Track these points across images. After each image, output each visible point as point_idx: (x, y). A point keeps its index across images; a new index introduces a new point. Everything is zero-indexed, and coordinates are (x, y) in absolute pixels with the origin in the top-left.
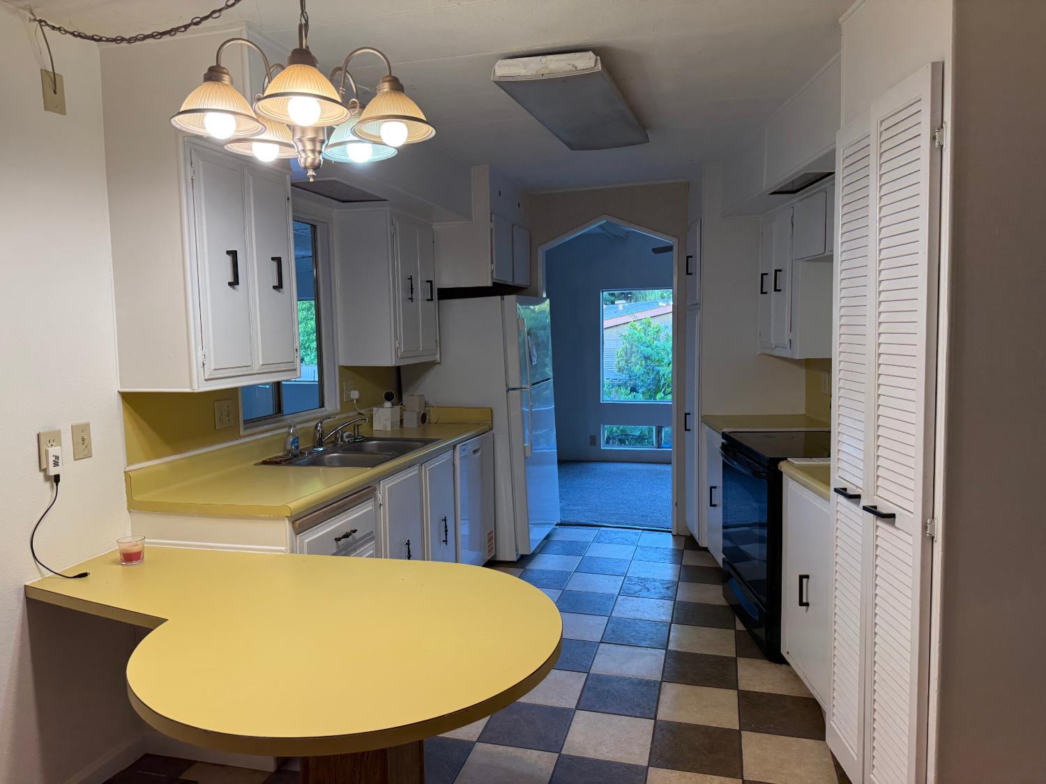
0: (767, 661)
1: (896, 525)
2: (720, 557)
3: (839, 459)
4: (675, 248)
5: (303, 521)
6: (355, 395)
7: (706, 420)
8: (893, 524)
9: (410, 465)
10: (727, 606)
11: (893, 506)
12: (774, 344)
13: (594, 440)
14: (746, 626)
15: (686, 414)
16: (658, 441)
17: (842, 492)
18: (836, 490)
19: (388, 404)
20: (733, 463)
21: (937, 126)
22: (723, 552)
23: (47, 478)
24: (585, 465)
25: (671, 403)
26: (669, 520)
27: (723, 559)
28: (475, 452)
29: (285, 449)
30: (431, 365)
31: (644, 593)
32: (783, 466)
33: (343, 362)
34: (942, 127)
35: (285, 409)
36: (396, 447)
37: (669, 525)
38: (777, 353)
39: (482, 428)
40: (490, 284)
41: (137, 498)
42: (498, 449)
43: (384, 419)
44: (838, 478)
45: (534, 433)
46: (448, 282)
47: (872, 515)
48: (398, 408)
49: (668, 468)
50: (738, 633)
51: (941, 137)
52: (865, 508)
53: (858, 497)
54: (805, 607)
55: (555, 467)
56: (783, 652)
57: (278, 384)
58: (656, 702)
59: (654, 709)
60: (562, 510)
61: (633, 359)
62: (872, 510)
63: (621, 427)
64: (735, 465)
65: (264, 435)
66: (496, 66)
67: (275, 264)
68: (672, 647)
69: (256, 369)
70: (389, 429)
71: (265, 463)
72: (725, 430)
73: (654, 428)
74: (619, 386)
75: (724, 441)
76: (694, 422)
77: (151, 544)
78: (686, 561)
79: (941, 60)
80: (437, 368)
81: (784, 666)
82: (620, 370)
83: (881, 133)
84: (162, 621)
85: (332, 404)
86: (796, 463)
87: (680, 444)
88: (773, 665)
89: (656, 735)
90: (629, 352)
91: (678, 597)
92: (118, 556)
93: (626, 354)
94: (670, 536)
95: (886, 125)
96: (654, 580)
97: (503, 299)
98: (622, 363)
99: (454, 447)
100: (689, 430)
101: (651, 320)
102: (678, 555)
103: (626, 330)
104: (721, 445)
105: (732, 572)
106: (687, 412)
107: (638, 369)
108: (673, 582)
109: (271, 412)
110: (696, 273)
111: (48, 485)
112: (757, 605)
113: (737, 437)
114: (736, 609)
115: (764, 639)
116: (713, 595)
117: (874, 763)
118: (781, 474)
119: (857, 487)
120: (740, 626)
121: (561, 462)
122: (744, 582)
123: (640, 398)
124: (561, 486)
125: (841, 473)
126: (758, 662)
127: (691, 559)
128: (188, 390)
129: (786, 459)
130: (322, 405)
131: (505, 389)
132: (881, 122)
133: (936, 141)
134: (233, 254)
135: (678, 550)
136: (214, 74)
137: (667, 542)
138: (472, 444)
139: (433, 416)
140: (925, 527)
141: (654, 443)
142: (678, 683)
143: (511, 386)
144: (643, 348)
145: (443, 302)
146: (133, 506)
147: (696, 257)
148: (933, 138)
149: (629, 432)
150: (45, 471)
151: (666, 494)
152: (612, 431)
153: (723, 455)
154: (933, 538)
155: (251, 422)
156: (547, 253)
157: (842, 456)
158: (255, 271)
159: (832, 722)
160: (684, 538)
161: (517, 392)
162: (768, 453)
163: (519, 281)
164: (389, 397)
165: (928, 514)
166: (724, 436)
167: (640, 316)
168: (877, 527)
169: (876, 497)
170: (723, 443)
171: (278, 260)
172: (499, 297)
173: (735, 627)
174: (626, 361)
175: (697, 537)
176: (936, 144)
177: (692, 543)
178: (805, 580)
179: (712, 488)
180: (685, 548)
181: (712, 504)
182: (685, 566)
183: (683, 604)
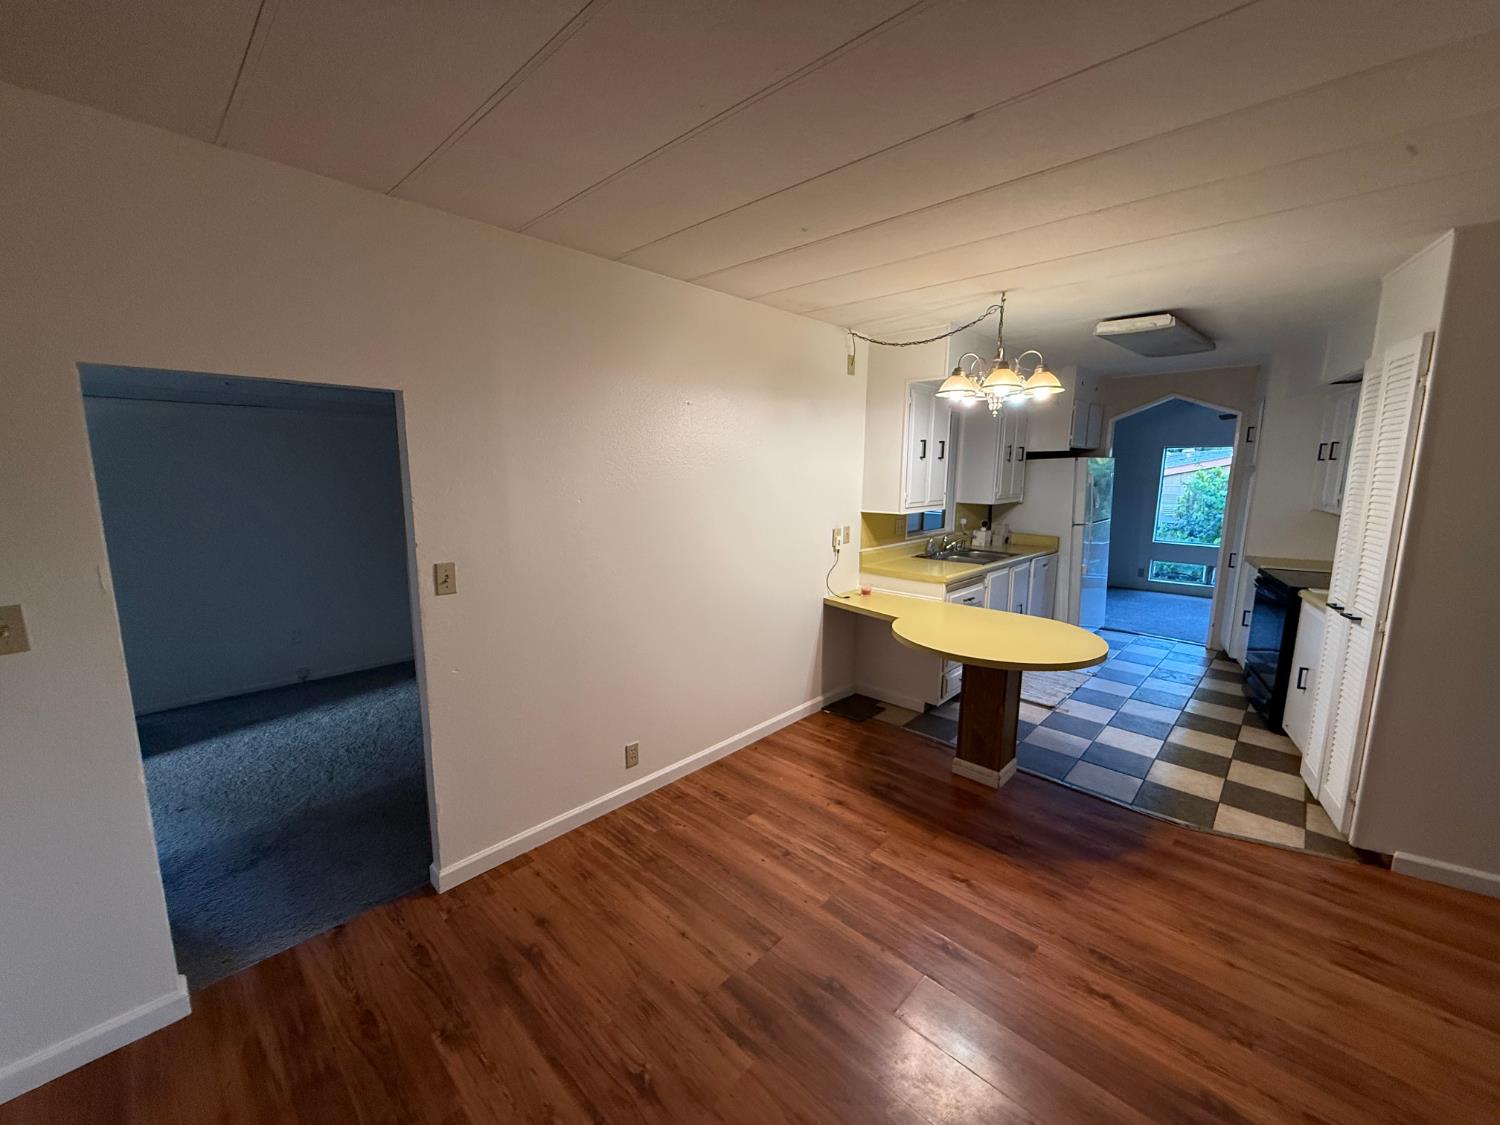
0: (1270, 732)
1: (1362, 625)
2: (1244, 667)
3: (1335, 585)
4: (1239, 418)
5: (952, 587)
6: (964, 521)
7: (1248, 559)
8: (1359, 624)
9: (1003, 567)
10: (1240, 697)
11: (1362, 613)
12: (1324, 503)
13: (1143, 573)
14: (1255, 709)
15: (1231, 555)
16: (1207, 579)
17: (1335, 607)
18: (1330, 606)
19: (984, 529)
20: (1263, 592)
21: (1422, 375)
22: (1245, 664)
23: (835, 551)
24: (1130, 592)
25: (1218, 546)
26: (1206, 638)
28: (1045, 565)
29: (926, 549)
30: (1017, 503)
31: (1171, 678)
32: (1302, 594)
33: (958, 501)
35: (925, 528)
36: (990, 556)
37: (1204, 641)
38: (1327, 509)
39: (1049, 551)
40: (1068, 449)
41: (864, 566)
42: (1060, 570)
43: (981, 538)
44: (1332, 599)
45: (1092, 562)
46: (1035, 446)
47: (1349, 620)
48: (990, 532)
49: (1209, 601)
50: (1248, 713)
51: (1425, 381)
52: (1346, 616)
53: (1342, 609)
54: (1303, 690)
55: (1105, 591)
56: (1284, 726)
57: (923, 514)
58: (1168, 733)
59: (1165, 736)
60: (1107, 620)
61: (1196, 506)
62: (1349, 616)
63: (1173, 565)
64: (1265, 593)
65: (917, 541)
66: (1098, 326)
67: (941, 445)
68: (1187, 710)
69: (926, 504)
70: (983, 545)
71: (917, 556)
72: (1263, 567)
73: (1205, 567)
74: (1176, 530)
75: (1259, 575)
76: (1239, 560)
77: (873, 589)
78: (1212, 667)
79: (1432, 331)
80: (1019, 506)
81: (1284, 738)
82: (1180, 516)
84: (896, 618)
85: (950, 526)
86: (1311, 591)
87: (1224, 581)
88: (1274, 735)
89: (1164, 748)
90: (1191, 499)
91: (1201, 685)
92: (860, 592)
93: (1188, 500)
94: (1204, 649)
95: (1395, 365)
96: (1184, 673)
97: (1076, 460)
98: (1183, 510)
99: (1031, 561)
100: (1233, 567)
101: (1221, 470)
102: (1209, 662)
103: (1189, 479)
104: (1256, 577)
106: (1233, 553)
107: (1198, 516)
108: (1198, 677)
109: (916, 528)
110: (1255, 442)
111: (833, 554)
112: (1266, 694)
113: (1272, 573)
114: (1249, 700)
115: (1269, 719)
116: (1235, 689)
118: (1300, 599)
119: (1343, 603)
120: (1251, 709)
121: (1110, 588)
123: (1197, 542)
124: (1107, 605)
125: (1335, 596)
126: (1262, 731)
127: (1218, 665)
128: (897, 513)
129: (1305, 588)
130: (943, 526)
131: (1071, 524)
132: (1391, 363)
134: (924, 441)
135: (1210, 658)
136: (957, 372)
137: (1202, 652)
138: (1043, 560)
139: (1013, 540)
140: (1378, 625)
141: (1204, 580)
143: (1076, 523)
144: (1204, 496)
145: (1029, 461)
146: (862, 570)
147: (1257, 429)
148: (1418, 381)
149: (1179, 570)
150: (834, 547)
151: (1206, 621)
152: (1161, 569)
153: (1255, 587)
154: (1384, 632)
155: (911, 533)
156: (1117, 423)
157: (1337, 587)
158: (933, 450)
159: (1305, 759)
160: (1216, 651)
161: (1081, 528)
162: (1291, 584)
163: (1090, 446)
164: (984, 524)
165: (1382, 617)
166: (1260, 571)
167: (1207, 465)
168: (1351, 627)
169: (1352, 607)
171: (943, 443)
172: (1074, 459)
173: (1247, 709)
174: (1187, 507)
175: (1228, 651)
177: (1223, 655)
178: (1304, 672)
179: (1245, 612)
180: (1216, 658)
181: (1243, 625)
182: (1213, 669)
183: (1204, 690)
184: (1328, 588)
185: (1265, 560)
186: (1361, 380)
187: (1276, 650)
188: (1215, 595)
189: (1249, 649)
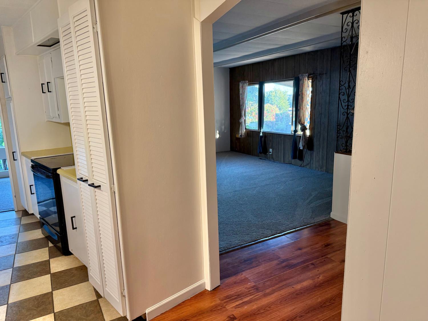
0: (64, 256)
1: (101, 189)
2: (38, 216)
3: (78, 166)
7: (23, 154)
8: (100, 189)
10: (44, 238)
11: (99, 182)
12: (52, 116)
14: (53, 244)
15: (13, 152)
16: (5, 167)
17: (81, 179)
18: (78, 179)
20: (37, 174)
21: (94, 23)
22: (39, 214)
25: (4, 147)
27: (40, 217)
32: (59, 171)
34: (96, 24)
37: (13, 207)
44: (79, 174)
47: (93, 188)
50: (50, 249)
51: (97, 27)
52: (89, 185)
53: (87, 180)
54: (75, 230)
56: (70, 250)
58: (8, 295)
59: (7, 299)
62: (92, 185)
64: (39, 174)
68: (16, 266)
72: (33, 158)
75: (32, 163)
76: (18, 156)
81: (71, 256)
83: (74, 23)
86: (64, 169)
87: (14, 168)
88: (67, 257)
89: (8, 311)
91: (19, 240)
94: (14, 212)
95: (75, 19)
96: (5, 236)
100: (16, 160)
102: (19, 220)
104: (31, 165)
105: (44, 222)
106: (14, 151)
108: (16, 234)
110: (7, 82)
112: (56, 233)
114: (48, 238)
115: (61, 247)
116: (38, 234)
117: (106, 283)
118: (58, 175)
119: (86, 176)
120: (51, 245)
122: (50, 225)
125: (80, 172)
126: (60, 258)
127: (26, 220)
129: (60, 168)
132: (74, 17)
133: (95, 29)
135: (19, 218)
137: (13, 215)
140: (111, 189)
141: (3, 168)
142: (20, 281)
147: (5, 73)
153: (32, 171)
154: (115, 192)
157: (79, 164)
159: (90, 273)
160: (22, 211)
162: (52, 167)
165: (112, 182)
166: (32, 161)
168: (95, 191)
169: (93, 179)
170: (32, 165)
173: (48, 246)
175: (27, 210)
176: (95, 31)
177: (25, 213)
178: (73, 219)
179: (30, 186)
180: (22, 216)
181: (32, 194)
182: (22, 225)
183: (22, 243)
184: (74, 165)
185: (32, 153)
186: (59, 42)
187: (53, 199)
188: (11, 175)
189: (38, 203)
